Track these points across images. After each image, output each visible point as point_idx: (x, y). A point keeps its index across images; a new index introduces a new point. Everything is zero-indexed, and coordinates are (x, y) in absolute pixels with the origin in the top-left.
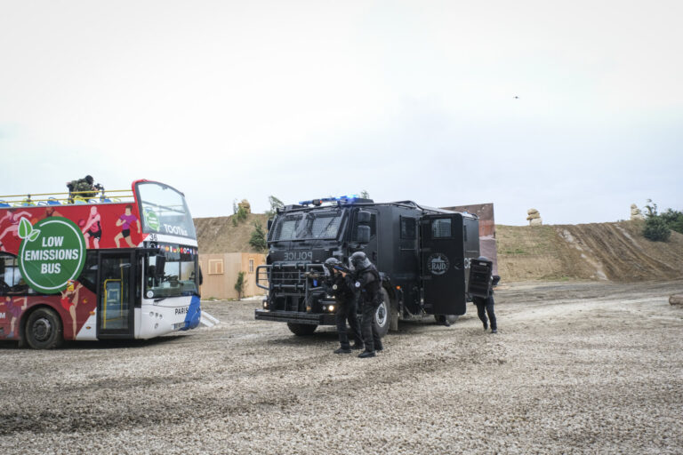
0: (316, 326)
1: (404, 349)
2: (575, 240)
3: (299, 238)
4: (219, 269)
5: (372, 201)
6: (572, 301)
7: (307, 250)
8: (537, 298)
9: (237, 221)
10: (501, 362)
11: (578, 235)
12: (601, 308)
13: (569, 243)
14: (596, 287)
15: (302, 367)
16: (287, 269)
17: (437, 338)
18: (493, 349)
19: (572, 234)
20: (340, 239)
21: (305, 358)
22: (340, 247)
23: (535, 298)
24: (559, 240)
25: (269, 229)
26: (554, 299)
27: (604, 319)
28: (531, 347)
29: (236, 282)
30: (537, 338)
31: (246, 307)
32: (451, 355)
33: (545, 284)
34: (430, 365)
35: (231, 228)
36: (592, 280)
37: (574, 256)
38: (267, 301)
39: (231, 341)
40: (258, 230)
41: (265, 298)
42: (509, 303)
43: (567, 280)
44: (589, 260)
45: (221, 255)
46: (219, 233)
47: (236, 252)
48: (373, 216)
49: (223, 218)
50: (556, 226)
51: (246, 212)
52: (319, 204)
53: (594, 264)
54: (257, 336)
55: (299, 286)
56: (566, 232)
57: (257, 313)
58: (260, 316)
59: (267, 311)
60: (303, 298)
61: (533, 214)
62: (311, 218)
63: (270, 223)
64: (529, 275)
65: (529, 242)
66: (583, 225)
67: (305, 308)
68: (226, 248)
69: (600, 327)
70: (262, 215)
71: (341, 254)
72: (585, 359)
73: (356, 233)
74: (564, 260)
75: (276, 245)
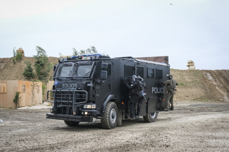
0: (79, 122)
1: (113, 138)
2: (213, 79)
3: (70, 76)
4: (4, 90)
5: (109, 57)
6: (209, 113)
7: (74, 83)
8: (190, 111)
9: (15, 61)
10: (167, 146)
11: (215, 76)
12: (224, 117)
13: (210, 81)
14: (223, 105)
15: (53, 148)
16: (63, 92)
17: (132, 132)
18: (163, 139)
19: (212, 76)
20: (92, 77)
21: (55, 143)
22: (92, 82)
23: (189, 111)
24: (204, 79)
25: (54, 70)
26: (199, 112)
27: (225, 123)
28: (184, 138)
29: (14, 98)
30: (188, 133)
31: (20, 113)
32: (139, 142)
33: (195, 103)
34: (127, 147)
35: (12, 65)
36: (221, 101)
37: (212, 88)
38: (53, 109)
39: (10, 133)
40: (28, 67)
41: (52, 107)
42: (174, 113)
43: (208, 101)
44: (220, 90)
45: (5, 81)
46: (4, 68)
47: (15, 80)
48: (109, 66)
49: (7, 59)
50: (203, 71)
51: (21, 56)
52: (81, 58)
53: (223, 93)
54: (26, 130)
55: (70, 101)
56: (208, 74)
57: (47, 115)
58: (49, 117)
59: (53, 114)
60: (71, 108)
61: (191, 63)
62: (77, 66)
63: (55, 67)
64: (186, 98)
65: (188, 79)
66: (218, 71)
67: (73, 113)
68: (8, 77)
69: (222, 127)
70: (32, 58)
71: (92, 85)
72: (213, 145)
73: (100, 74)
74: (206, 90)
75: (58, 79)
